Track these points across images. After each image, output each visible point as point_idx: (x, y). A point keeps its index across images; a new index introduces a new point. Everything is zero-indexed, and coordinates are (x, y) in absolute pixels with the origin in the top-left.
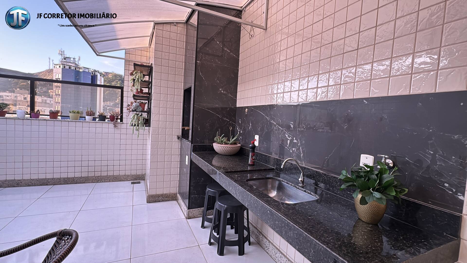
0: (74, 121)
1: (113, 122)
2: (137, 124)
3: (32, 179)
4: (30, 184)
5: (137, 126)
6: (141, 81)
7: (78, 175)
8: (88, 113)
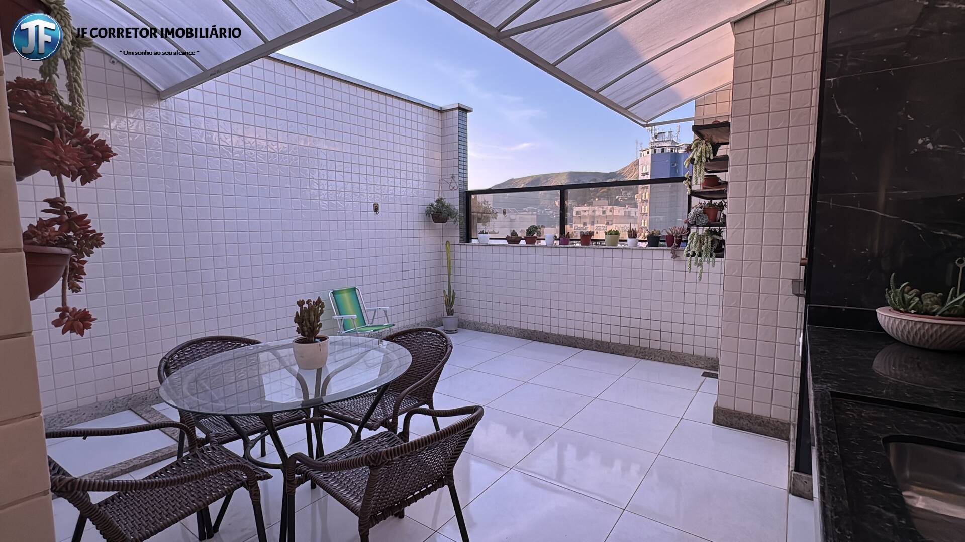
0: (609, 247)
1: (670, 248)
2: (697, 253)
3: (559, 335)
4: (558, 341)
5: (698, 257)
6: (707, 161)
7: (615, 340)
8: (630, 234)
